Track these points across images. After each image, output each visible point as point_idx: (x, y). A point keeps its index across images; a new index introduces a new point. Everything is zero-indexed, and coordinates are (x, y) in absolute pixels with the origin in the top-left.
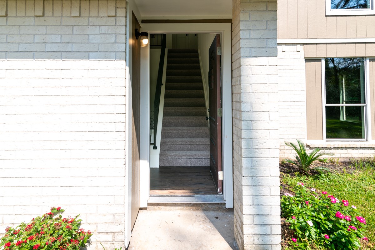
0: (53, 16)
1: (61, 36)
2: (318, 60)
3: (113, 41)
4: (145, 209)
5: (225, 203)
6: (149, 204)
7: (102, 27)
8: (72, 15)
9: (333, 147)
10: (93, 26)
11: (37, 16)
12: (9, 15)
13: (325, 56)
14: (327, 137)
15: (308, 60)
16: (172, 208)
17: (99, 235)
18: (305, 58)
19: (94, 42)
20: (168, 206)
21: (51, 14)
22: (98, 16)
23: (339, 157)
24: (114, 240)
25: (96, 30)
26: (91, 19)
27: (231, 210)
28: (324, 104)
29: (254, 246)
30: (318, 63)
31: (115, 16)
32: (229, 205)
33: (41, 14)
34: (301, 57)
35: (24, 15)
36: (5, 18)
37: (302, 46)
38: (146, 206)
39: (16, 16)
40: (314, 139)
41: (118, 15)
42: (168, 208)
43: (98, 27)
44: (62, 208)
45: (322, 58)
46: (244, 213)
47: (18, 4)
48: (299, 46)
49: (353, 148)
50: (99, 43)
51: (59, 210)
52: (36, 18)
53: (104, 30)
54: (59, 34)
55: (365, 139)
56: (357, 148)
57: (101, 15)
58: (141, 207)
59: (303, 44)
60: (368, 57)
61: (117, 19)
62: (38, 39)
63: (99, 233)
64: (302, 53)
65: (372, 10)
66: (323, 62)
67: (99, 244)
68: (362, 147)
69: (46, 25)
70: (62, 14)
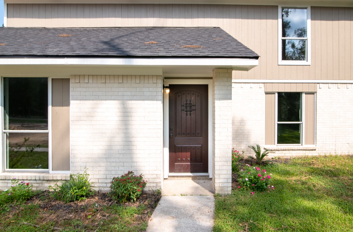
0: (127, 83)
1: (131, 93)
2: (273, 93)
3: (155, 94)
4: (167, 179)
5: (209, 176)
6: (169, 176)
7: (150, 88)
8: (136, 82)
9: (280, 149)
10: (146, 87)
11: (120, 83)
12: (106, 82)
13: (278, 91)
14: (278, 143)
15: (267, 93)
16: (181, 178)
17: (150, 184)
18: (265, 92)
19: (146, 95)
20: (179, 177)
21: (126, 82)
22: (148, 83)
23: (284, 155)
24: (157, 186)
25: (147, 90)
26: (145, 84)
27: (211, 179)
28: (277, 122)
29: (220, 188)
30: (273, 95)
31: (156, 83)
32: (210, 177)
33: (122, 82)
34: (262, 91)
35: (113, 82)
36: (105, 84)
37: (263, 84)
38: (167, 177)
39: (110, 83)
40: (270, 144)
41: (157, 82)
42: (179, 178)
43: (148, 88)
44: (133, 172)
45: (276, 92)
46: (215, 173)
47: (110, 78)
48: (261, 84)
49: (293, 150)
50: (149, 96)
51: (132, 172)
52: (119, 84)
53: (151, 89)
54: (130, 91)
55: (300, 144)
56: (295, 150)
57: (149, 82)
58: (165, 178)
59: (264, 83)
60: (304, 92)
61: (157, 84)
62: (120, 93)
63: (150, 183)
64: (263, 88)
65: (307, 62)
66: (277, 95)
67: (150, 188)
68: (298, 149)
69: (124, 87)
70: (131, 82)
